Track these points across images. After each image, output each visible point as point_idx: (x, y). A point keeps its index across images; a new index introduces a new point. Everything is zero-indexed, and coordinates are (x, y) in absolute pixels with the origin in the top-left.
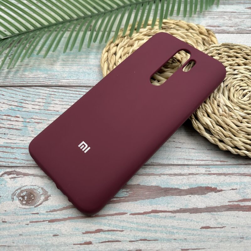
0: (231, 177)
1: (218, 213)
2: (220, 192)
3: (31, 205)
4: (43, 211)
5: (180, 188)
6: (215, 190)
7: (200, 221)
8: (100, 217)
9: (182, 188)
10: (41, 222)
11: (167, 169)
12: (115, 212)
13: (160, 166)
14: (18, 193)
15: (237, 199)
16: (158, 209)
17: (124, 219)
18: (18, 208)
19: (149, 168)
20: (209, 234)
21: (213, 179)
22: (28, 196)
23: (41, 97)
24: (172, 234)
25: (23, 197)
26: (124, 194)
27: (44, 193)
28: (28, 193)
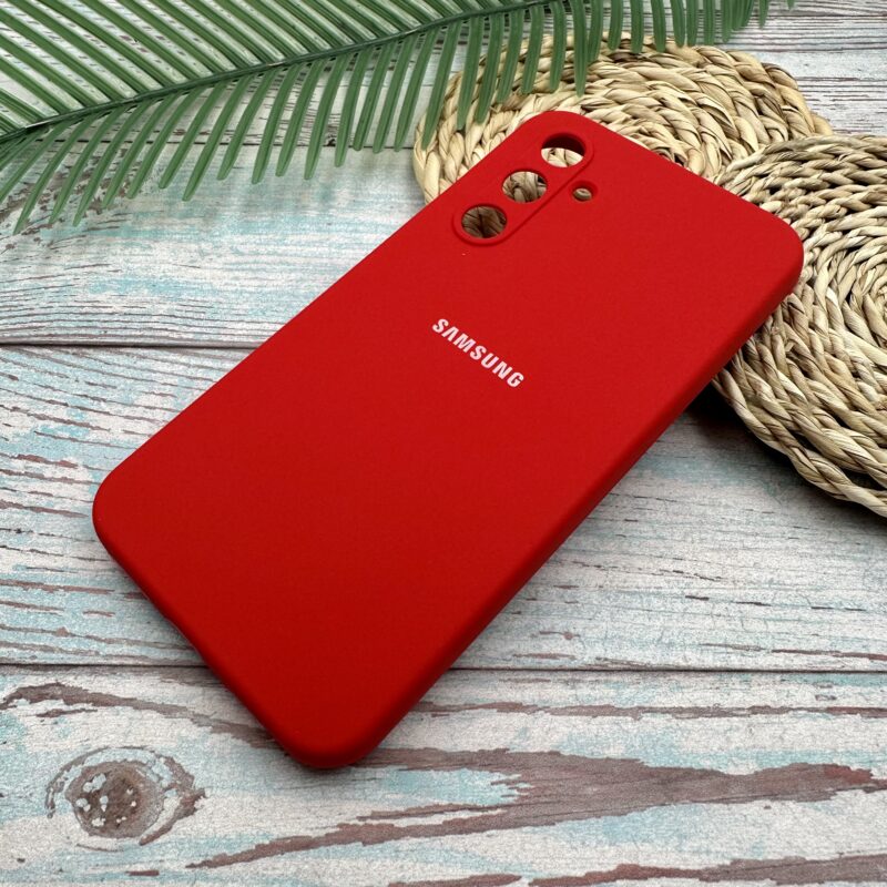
3: (125, 836)
9: (732, 771)
13: (636, 676)
14: (71, 780)
18: (71, 850)
21: (849, 731)
22: (113, 794)
23: (157, 388)
25: (92, 798)
26: (500, 794)
27: (178, 782)
28: (113, 782)
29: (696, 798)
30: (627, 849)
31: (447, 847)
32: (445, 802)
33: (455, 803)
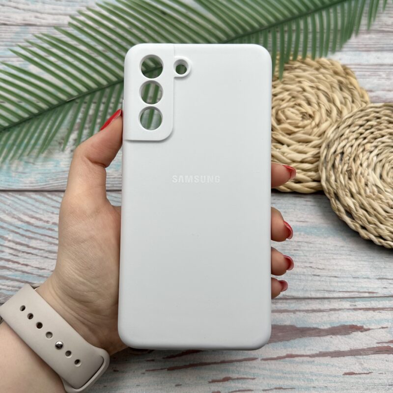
0: (381, 312)
1: (364, 356)
2: (367, 332)
5: (319, 327)
6: (361, 329)
7: (343, 366)
8: (227, 364)
9: (322, 327)
11: (304, 304)
12: (243, 357)
15: (387, 339)
16: (294, 353)
17: (255, 365)
19: (281, 303)
20: (353, 381)
21: (359, 315)
24: (311, 381)
30: (289, 350)
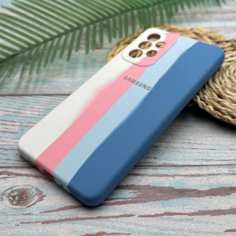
3: (22, 206)
4: (36, 211)
5: (198, 189)
7: (224, 224)
8: (103, 219)
10: (33, 223)
14: (8, 193)
17: (131, 221)
18: (7, 208)
19: (161, 169)
22: (20, 196)
23: (42, 104)
25: (14, 197)
26: (131, 195)
27: (39, 193)
28: (20, 193)
29: (190, 196)
30: (167, 208)
31: (115, 208)
32: (115, 197)
33: (118, 197)
